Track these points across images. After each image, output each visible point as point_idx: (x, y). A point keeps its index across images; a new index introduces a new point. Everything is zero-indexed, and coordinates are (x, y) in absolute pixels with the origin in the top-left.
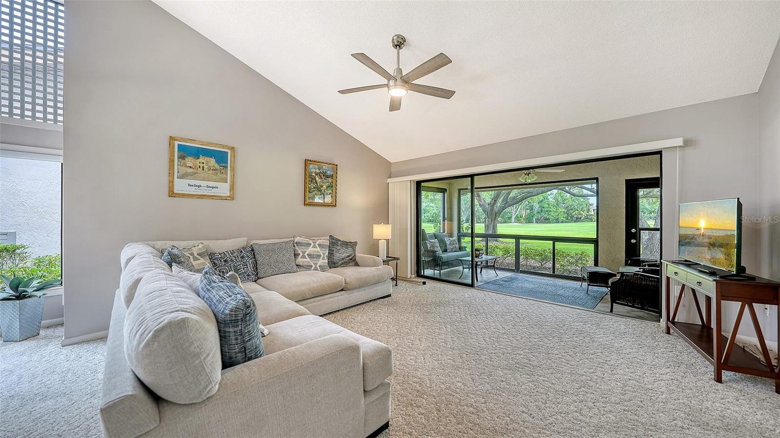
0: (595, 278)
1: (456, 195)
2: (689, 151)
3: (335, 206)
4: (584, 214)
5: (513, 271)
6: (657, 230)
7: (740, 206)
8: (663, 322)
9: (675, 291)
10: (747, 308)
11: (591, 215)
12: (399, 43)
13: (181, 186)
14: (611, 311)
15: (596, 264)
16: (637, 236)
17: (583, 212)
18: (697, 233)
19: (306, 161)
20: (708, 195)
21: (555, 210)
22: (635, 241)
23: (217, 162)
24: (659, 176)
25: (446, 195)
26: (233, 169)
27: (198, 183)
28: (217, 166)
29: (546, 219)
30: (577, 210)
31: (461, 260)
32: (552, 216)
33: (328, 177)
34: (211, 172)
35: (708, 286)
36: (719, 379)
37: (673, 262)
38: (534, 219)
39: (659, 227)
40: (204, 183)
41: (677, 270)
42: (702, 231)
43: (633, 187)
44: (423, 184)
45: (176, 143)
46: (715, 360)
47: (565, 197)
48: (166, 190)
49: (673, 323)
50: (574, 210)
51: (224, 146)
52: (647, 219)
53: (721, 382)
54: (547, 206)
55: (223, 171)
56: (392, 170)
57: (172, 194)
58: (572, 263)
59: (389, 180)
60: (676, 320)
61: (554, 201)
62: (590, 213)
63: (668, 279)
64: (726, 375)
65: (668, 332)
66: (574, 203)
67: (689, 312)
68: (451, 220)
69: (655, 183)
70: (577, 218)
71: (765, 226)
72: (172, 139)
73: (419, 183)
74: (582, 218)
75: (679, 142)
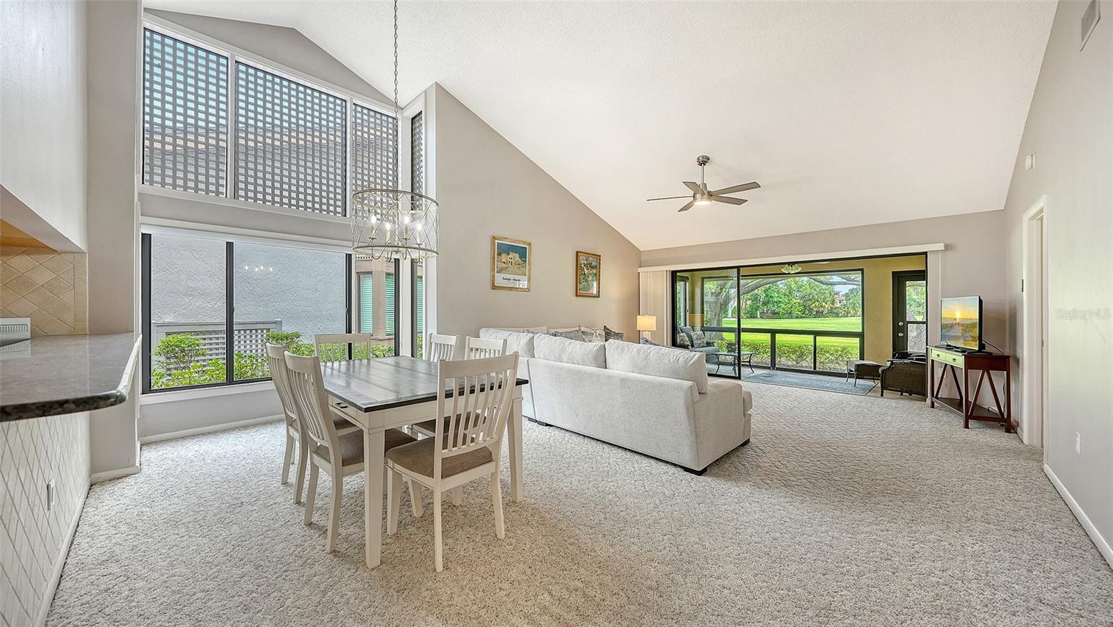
0: (863, 372)
1: (699, 284)
2: (949, 254)
3: (599, 297)
4: (827, 306)
5: (769, 368)
6: (923, 323)
7: (981, 301)
8: (929, 401)
9: (938, 372)
10: (986, 374)
11: (837, 308)
12: (703, 161)
13: (500, 280)
14: (882, 395)
15: (862, 358)
16: (904, 330)
17: (826, 303)
18: (954, 322)
19: (577, 252)
20: (959, 293)
21: (787, 300)
22: (902, 335)
23: (520, 257)
24: (924, 269)
25: (687, 284)
26: (529, 264)
27: (508, 276)
28: (520, 261)
29: (775, 313)
30: (818, 301)
31: (716, 355)
32: (784, 309)
33: (593, 268)
34: (517, 266)
35: (959, 361)
36: (967, 426)
37: (936, 347)
38: (758, 313)
39: (925, 320)
40: (512, 277)
41: (939, 353)
42: (958, 321)
43: (900, 279)
44: (678, 274)
45: (497, 241)
46: (964, 414)
47: (800, 283)
48: (489, 285)
49: (937, 398)
50: (813, 301)
51: (524, 243)
52: (914, 312)
53: (968, 428)
54: (777, 295)
55: (524, 265)
56: (642, 258)
57: (494, 287)
58: (832, 361)
59: (640, 270)
60: (939, 396)
61: (786, 288)
62: (836, 305)
63: (933, 361)
64: (971, 422)
65: (933, 406)
66: (813, 291)
67: (950, 390)
68: (693, 312)
69: (921, 275)
70: (817, 312)
71: (1007, 316)
72: (494, 238)
73: (674, 273)
74: (824, 313)
75: (941, 246)
